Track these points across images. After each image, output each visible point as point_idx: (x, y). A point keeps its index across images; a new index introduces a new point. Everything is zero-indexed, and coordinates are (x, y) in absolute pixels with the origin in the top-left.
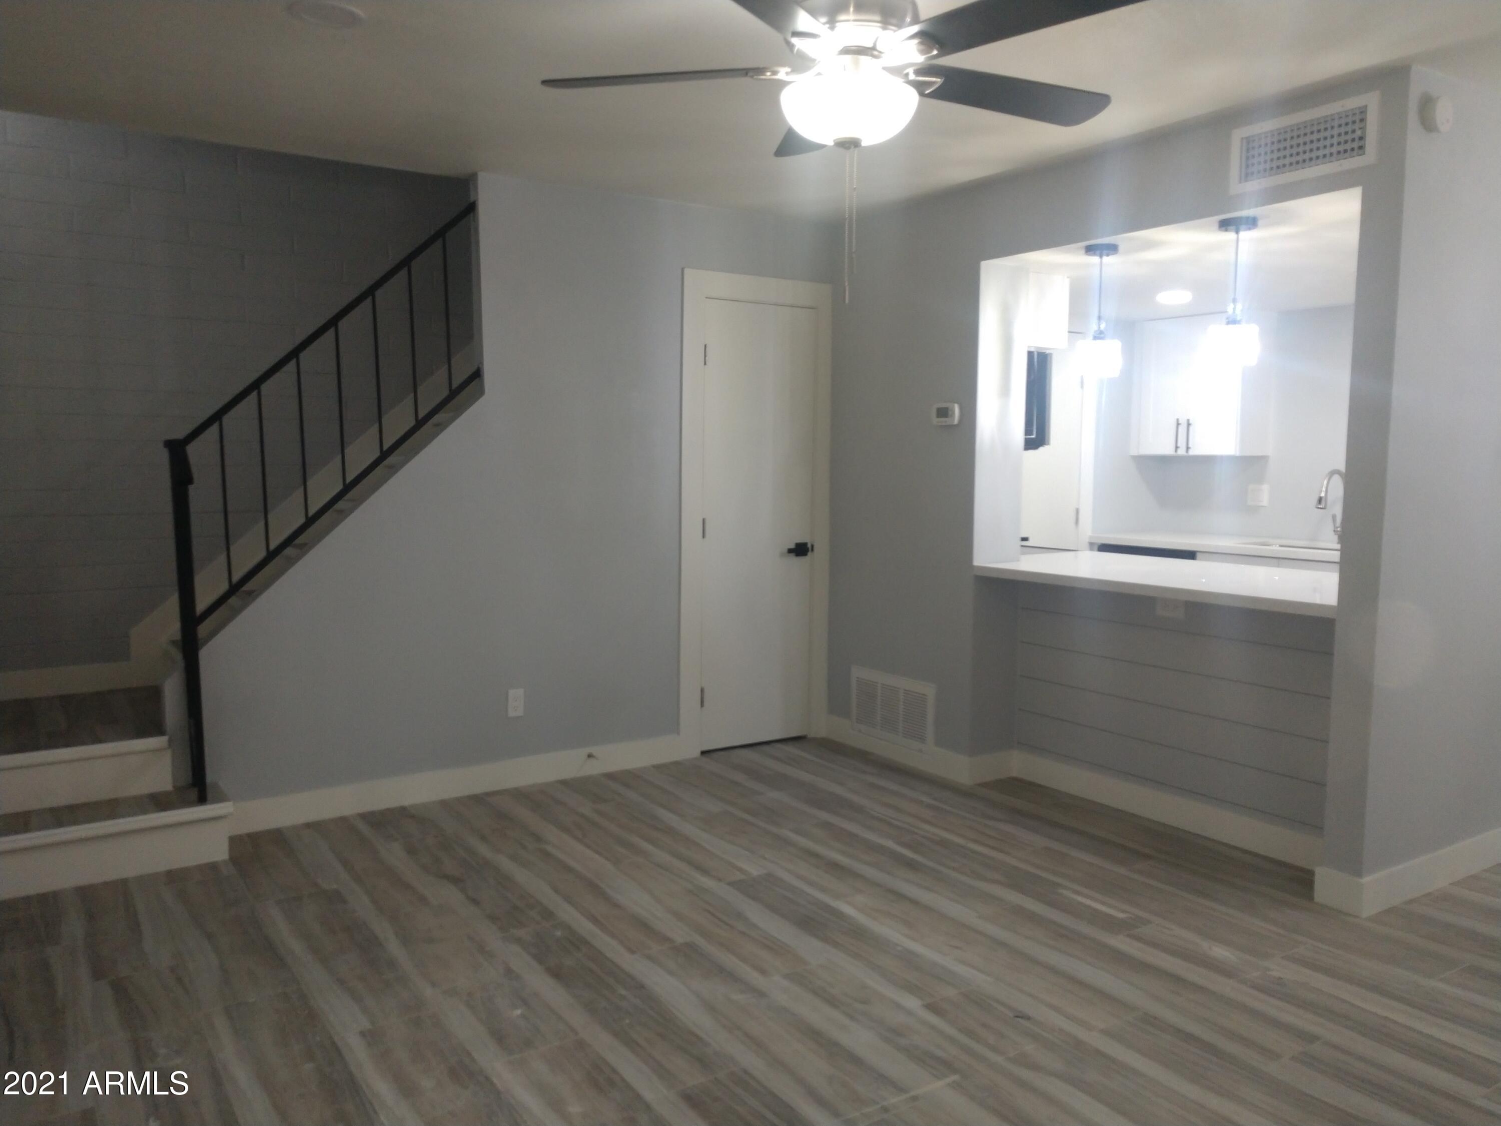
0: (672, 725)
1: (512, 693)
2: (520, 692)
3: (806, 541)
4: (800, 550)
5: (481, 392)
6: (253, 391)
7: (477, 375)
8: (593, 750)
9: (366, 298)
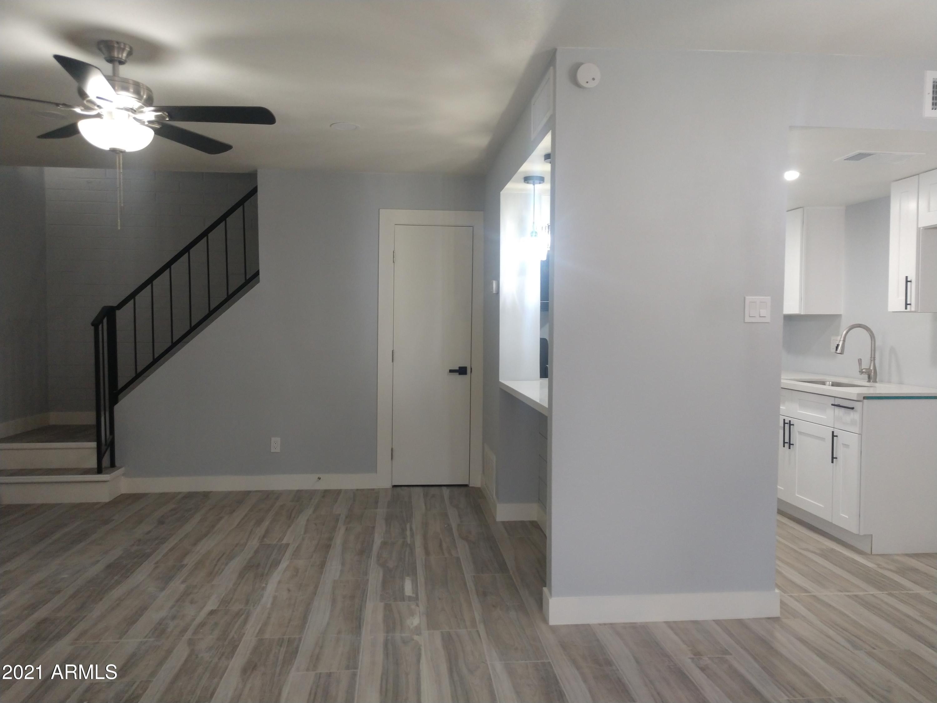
0: (372, 467)
1: (273, 439)
2: (278, 439)
3: (466, 366)
4: (462, 371)
5: (258, 282)
6: (148, 285)
7: (257, 274)
8: (320, 476)
9: (202, 239)
